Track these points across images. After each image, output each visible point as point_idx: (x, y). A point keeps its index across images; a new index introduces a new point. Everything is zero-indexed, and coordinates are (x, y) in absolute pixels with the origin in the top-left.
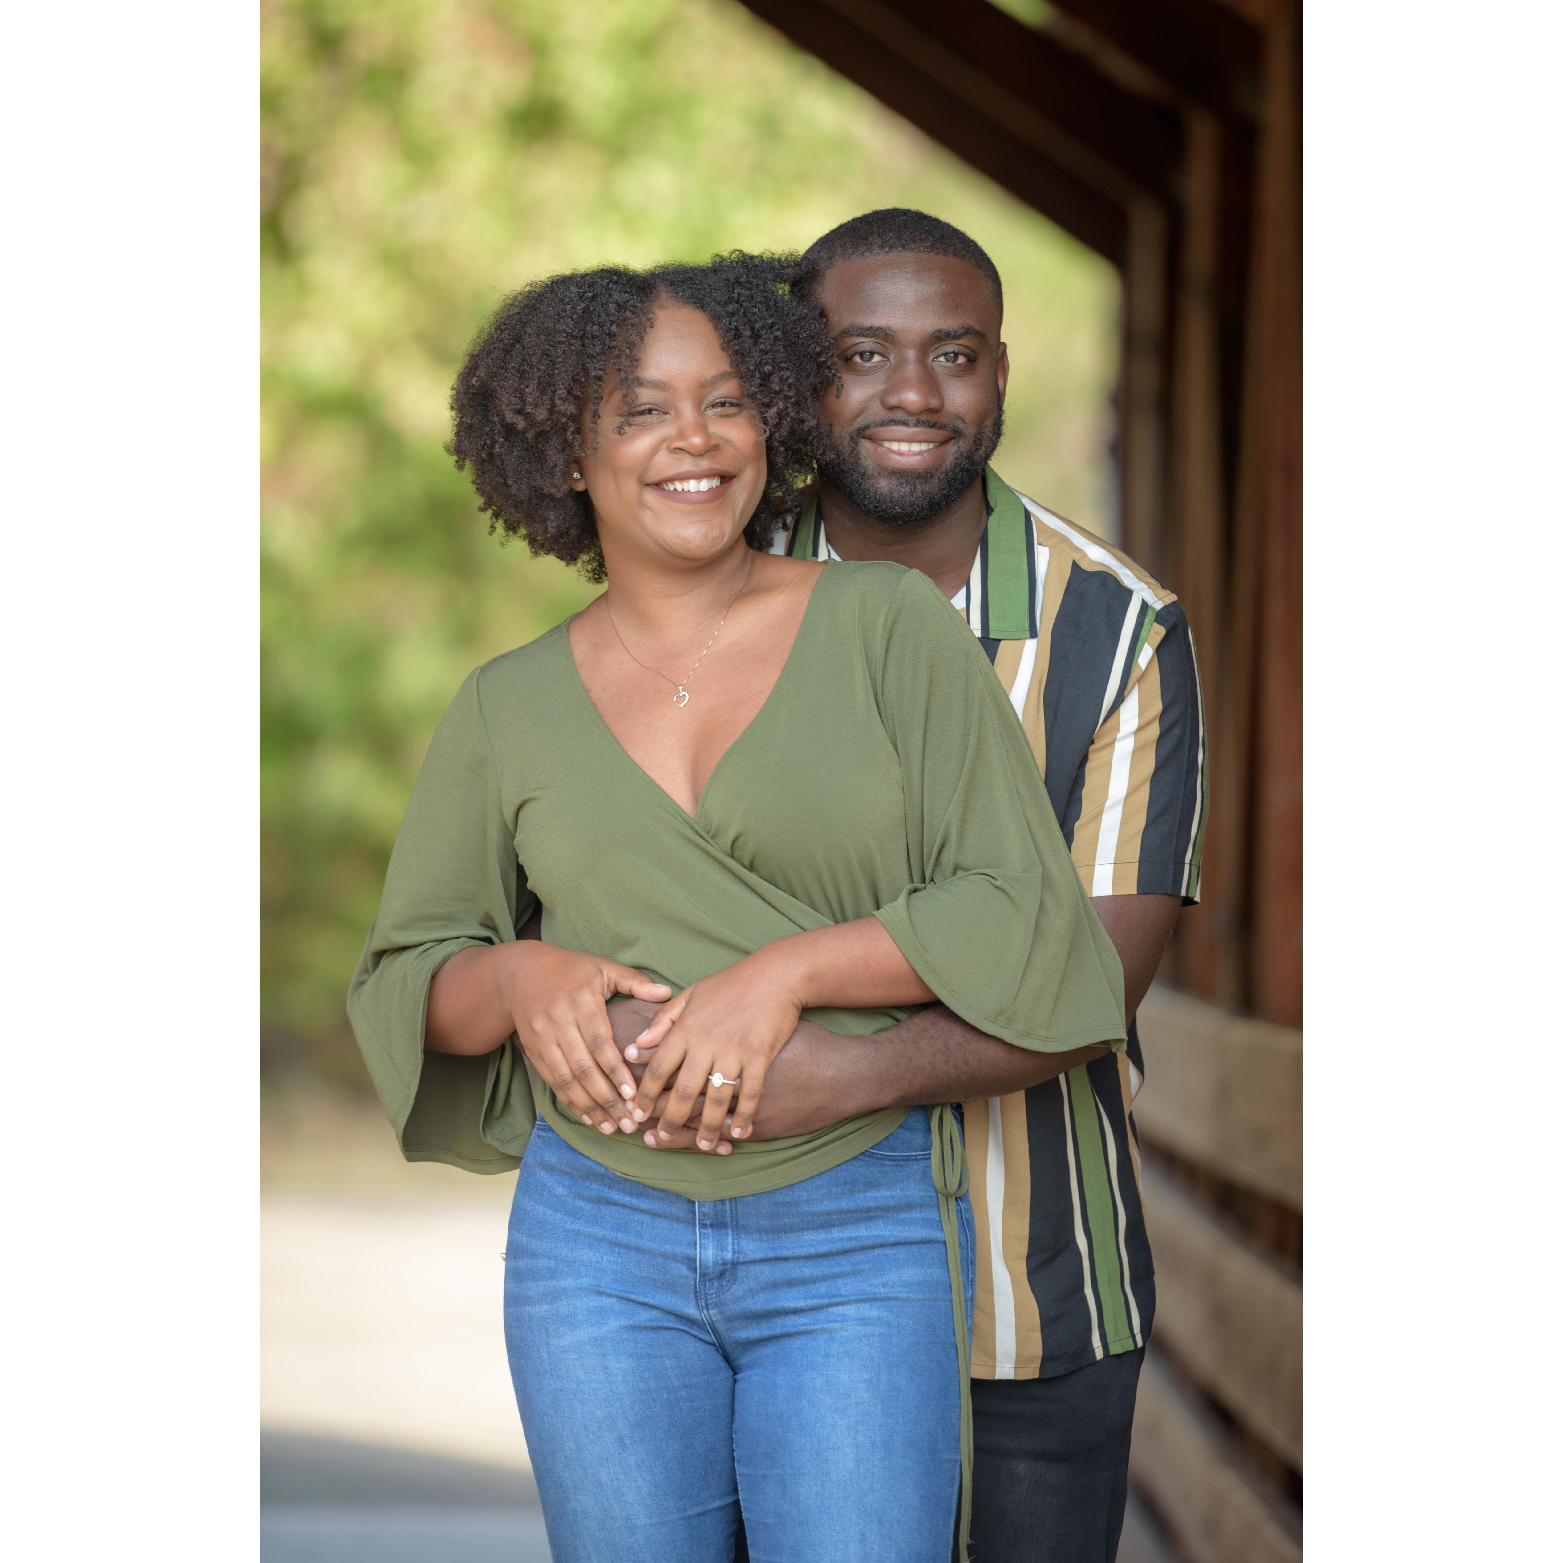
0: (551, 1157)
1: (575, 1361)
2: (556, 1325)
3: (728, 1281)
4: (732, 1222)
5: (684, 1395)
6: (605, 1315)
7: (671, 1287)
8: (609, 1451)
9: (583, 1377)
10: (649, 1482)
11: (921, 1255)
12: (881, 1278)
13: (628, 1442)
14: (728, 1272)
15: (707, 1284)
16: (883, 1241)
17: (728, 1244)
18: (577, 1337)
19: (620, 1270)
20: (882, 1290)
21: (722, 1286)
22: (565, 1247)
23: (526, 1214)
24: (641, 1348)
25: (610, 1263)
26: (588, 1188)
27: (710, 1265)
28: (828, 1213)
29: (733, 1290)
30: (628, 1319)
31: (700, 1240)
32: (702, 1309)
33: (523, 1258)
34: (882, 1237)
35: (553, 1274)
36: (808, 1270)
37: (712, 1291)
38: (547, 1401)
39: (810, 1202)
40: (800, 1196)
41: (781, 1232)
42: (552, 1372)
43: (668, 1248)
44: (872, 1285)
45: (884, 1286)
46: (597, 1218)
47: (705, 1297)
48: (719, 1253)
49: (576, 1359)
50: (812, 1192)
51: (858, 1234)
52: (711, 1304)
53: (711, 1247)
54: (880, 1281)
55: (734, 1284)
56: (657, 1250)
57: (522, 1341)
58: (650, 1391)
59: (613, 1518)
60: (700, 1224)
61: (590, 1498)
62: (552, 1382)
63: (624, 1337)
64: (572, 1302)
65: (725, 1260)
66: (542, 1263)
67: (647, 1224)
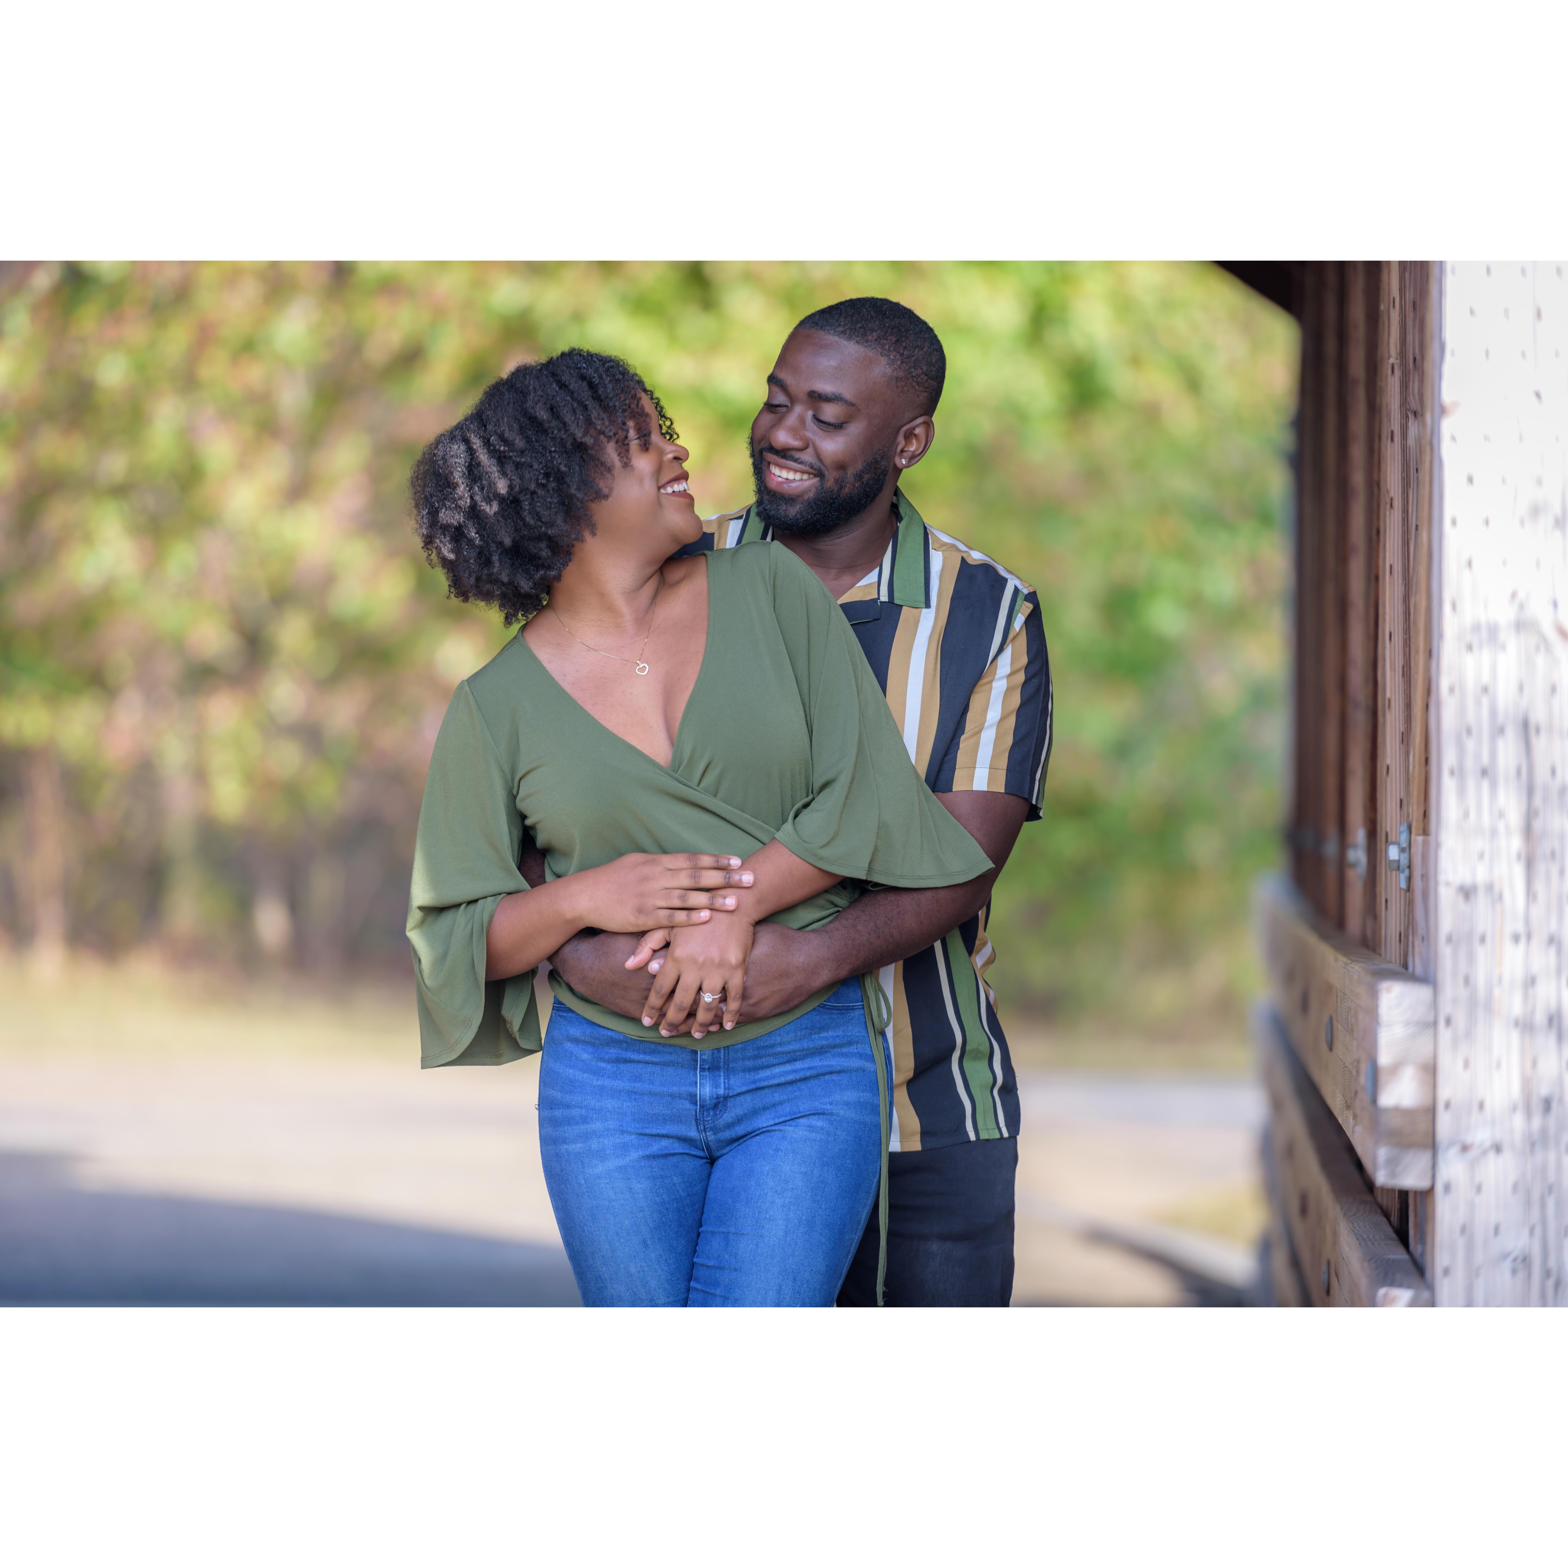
0: (575, 1031)
1: (606, 1185)
2: (590, 1158)
3: (721, 1111)
4: (725, 1065)
5: (688, 1202)
6: (627, 1149)
7: (677, 1119)
8: (636, 1250)
9: (613, 1196)
10: (666, 1271)
11: (857, 1082)
12: (829, 1098)
13: (649, 1242)
14: (721, 1104)
15: (705, 1114)
16: (832, 1069)
17: (720, 1083)
18: (607, 1167)
19: (637, 1111)
20: (829, 1107)
21: (715, 1115)
22: (592, 1099)
23: (558, 1076)
24: (655, 1171)
25: (629, 1107)
26: (608, 1052)
27: (707, 1099)
28: (794, 1051)
29: (724, 1117)
30: (645, 1151)
31: (700, 1080)
32: (701, 1132)
33: (559, 1109)
34: (832, 1066)
35: (585, 1120)
36: (777, 1096)
37: (709, 1119)
38: (586, 1215)
39: (782, 1044)
40: (775, 1040)
41: (760, 1069)
42: (589, 1194)
43: (675, 1089)
44: (822, 1103)
45: (830, 1104)
46: (617, 1074)
47: (704, 1123)
48: (714, 1090)
49: (607, 1183)
50: (784, 1036)
51: (814, 1065)
52: (708, 1128)
53: (708, 1085)
54: (828, 1100)
55: (725, 1113)
56: (666, 1092)
57: (562, 1171)
58: (665, 1203)
59: (641, 1300)
60: (700, 1068)
61: (623, 1286)
62: (589, 1201)
63: (642, 1164)
64: (601, 1140)
65: (719, 1095)
66: (575, 1112)
67: (658, 1074)
